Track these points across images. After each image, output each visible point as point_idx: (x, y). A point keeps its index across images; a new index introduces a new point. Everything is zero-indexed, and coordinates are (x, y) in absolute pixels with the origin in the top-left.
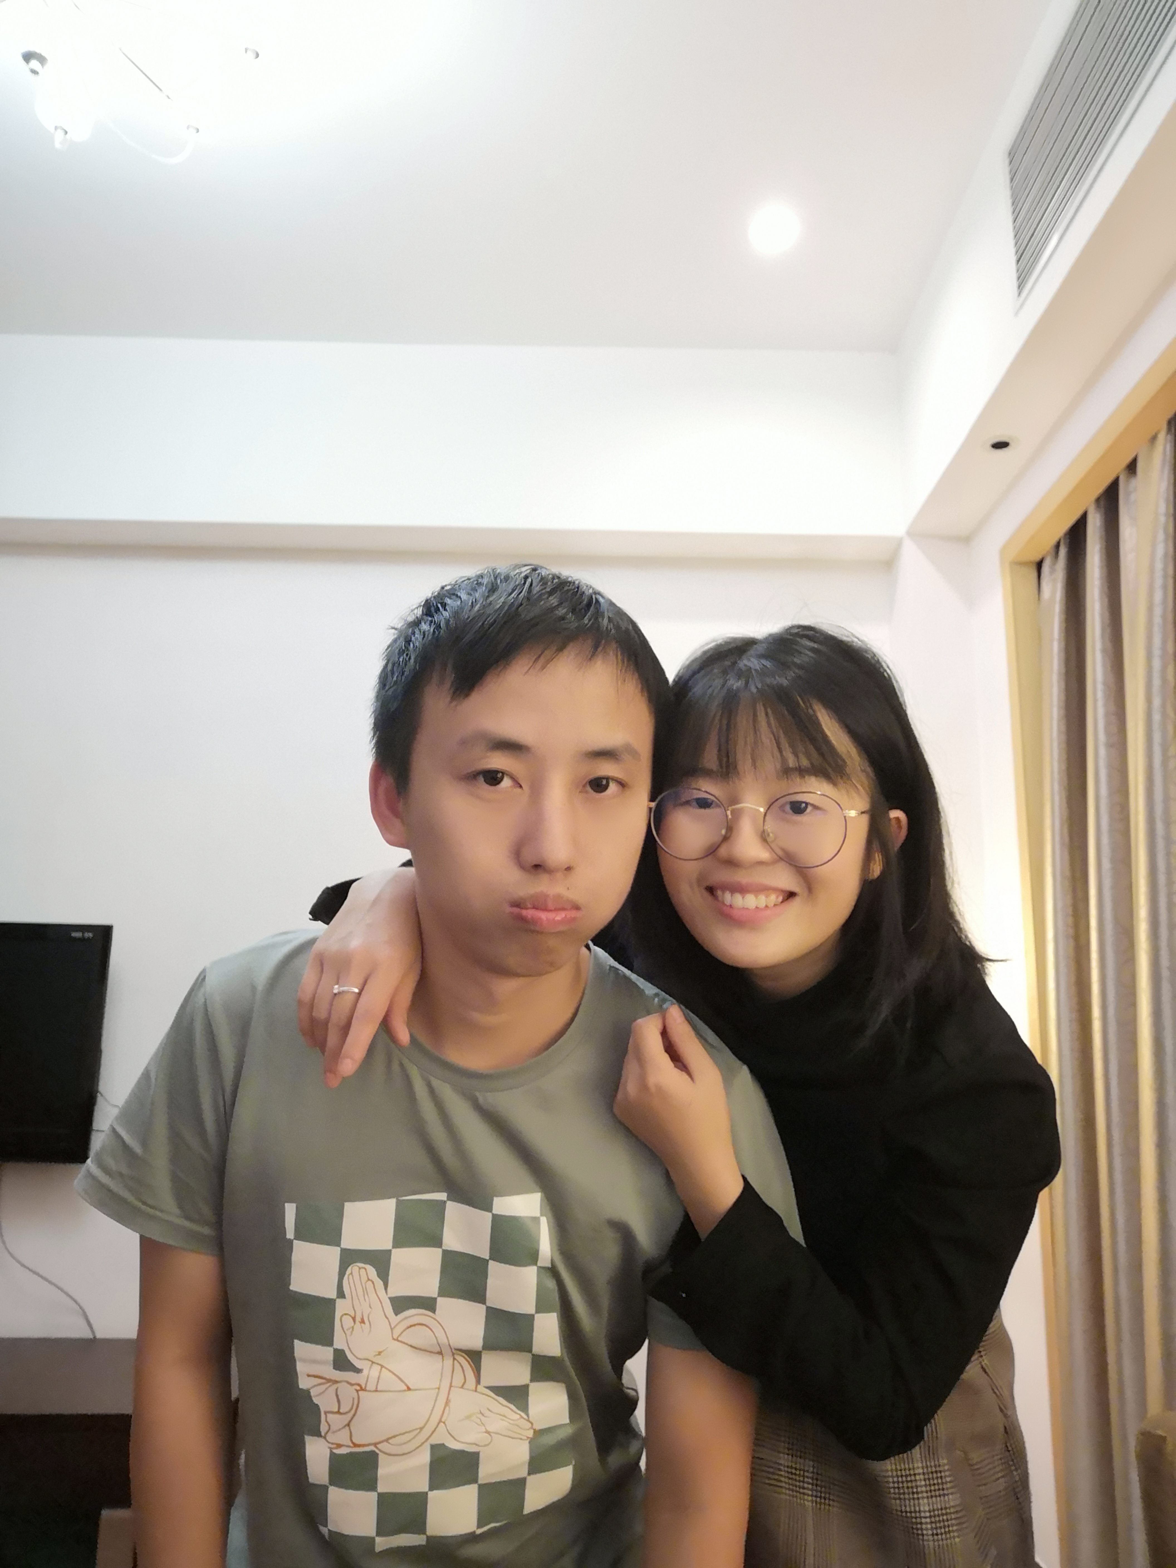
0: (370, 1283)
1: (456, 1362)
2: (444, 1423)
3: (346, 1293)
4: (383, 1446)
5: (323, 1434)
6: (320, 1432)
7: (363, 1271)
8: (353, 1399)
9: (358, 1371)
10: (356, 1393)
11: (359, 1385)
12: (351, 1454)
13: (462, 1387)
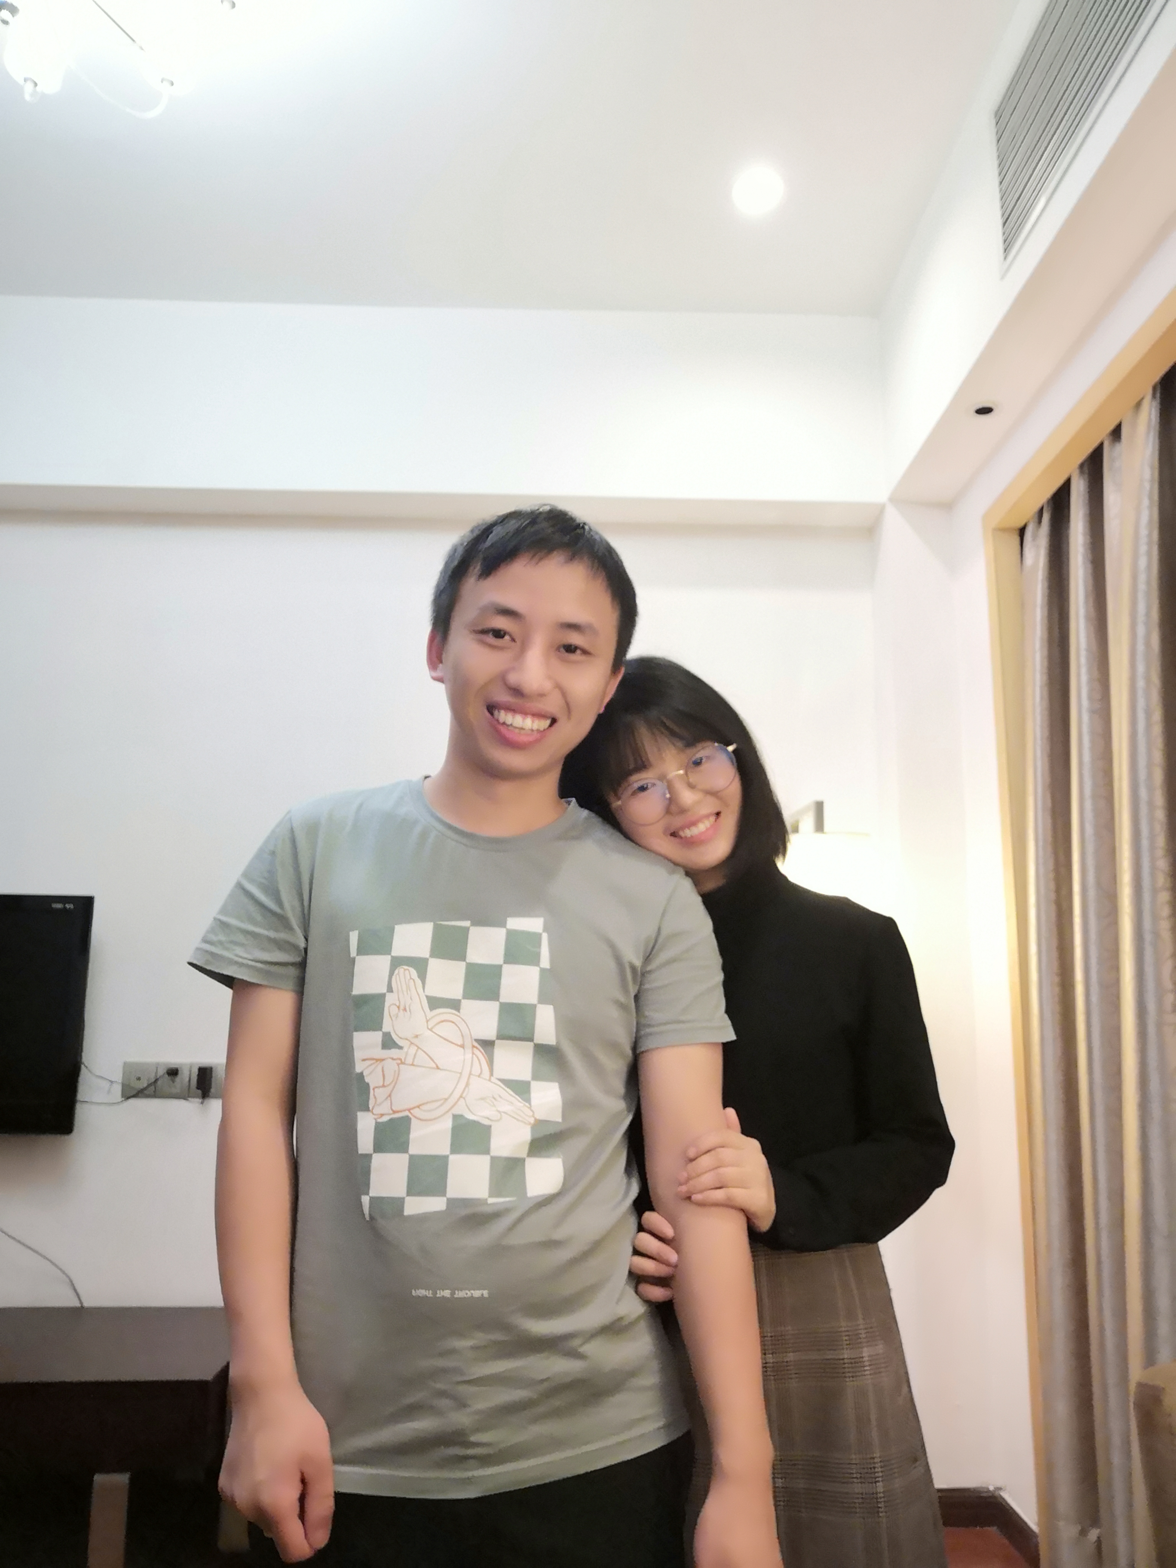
0: (412, 980)
1: (474, 1056)
2: (464, 1098)
3: (394, 989)
4: (416, 1112)
5: (371, 1109)
6: (369, 1108)
7: (407, 972)
8: (395, 1071)
9: (401, 1048)
10: (397, 1067)
11: (400, 1059)
12: (391, 1120)
13: (479, 1076)
